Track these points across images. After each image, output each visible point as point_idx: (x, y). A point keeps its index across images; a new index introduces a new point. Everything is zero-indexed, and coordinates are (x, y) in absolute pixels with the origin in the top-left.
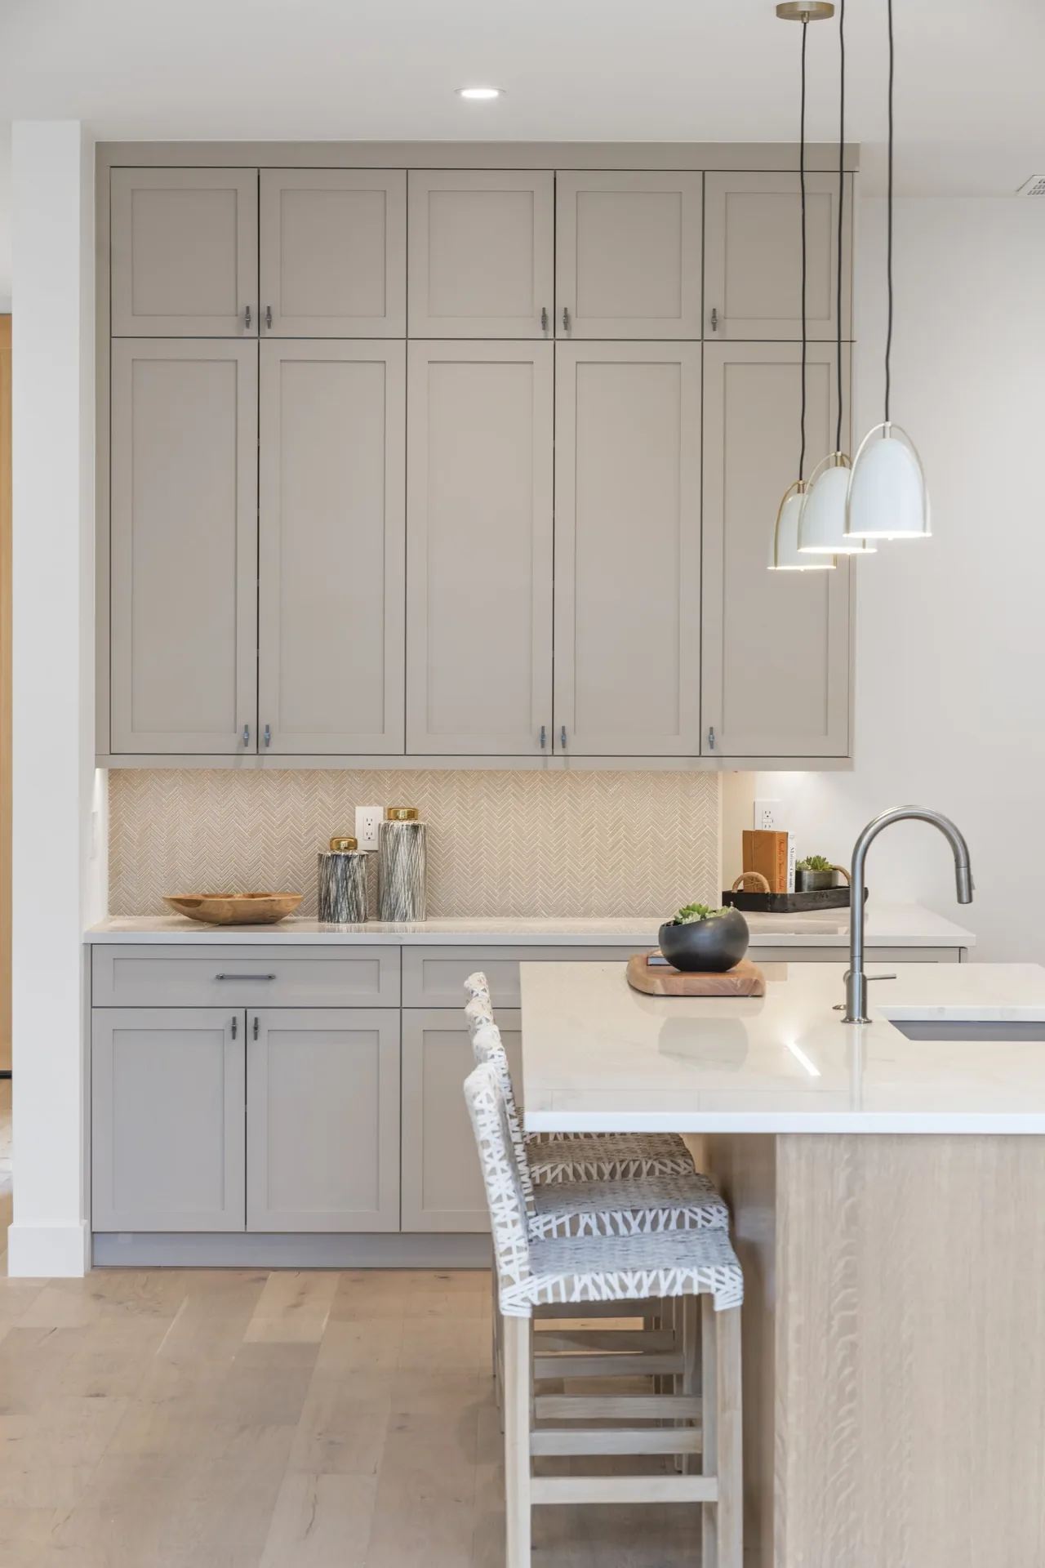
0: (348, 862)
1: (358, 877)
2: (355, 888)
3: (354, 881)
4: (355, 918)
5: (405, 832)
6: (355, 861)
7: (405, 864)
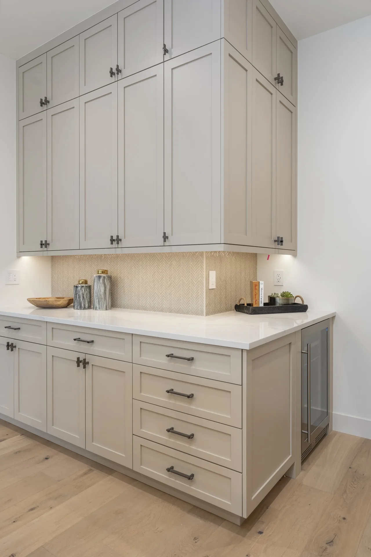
0: (77, 288)
1: (81, 293)
2: (79, 297)
3: (79, 295)
4: (79, 308)
5: (96, 278)
6: (79, 288)
7: (96, 290)
